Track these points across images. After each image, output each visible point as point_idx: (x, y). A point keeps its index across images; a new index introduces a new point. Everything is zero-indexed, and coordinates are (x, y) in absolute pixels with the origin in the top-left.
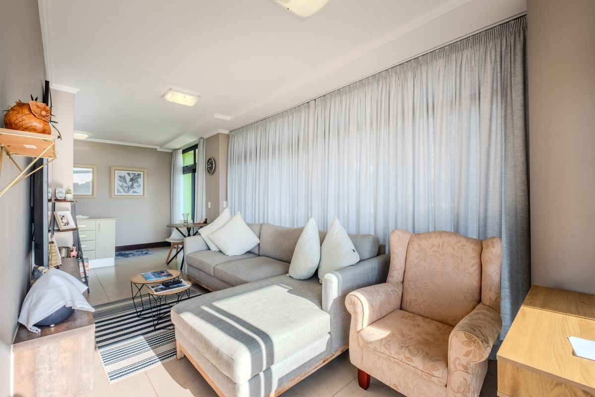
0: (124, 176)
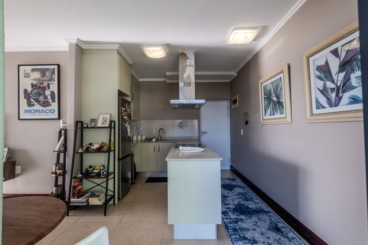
0: (327, 63)
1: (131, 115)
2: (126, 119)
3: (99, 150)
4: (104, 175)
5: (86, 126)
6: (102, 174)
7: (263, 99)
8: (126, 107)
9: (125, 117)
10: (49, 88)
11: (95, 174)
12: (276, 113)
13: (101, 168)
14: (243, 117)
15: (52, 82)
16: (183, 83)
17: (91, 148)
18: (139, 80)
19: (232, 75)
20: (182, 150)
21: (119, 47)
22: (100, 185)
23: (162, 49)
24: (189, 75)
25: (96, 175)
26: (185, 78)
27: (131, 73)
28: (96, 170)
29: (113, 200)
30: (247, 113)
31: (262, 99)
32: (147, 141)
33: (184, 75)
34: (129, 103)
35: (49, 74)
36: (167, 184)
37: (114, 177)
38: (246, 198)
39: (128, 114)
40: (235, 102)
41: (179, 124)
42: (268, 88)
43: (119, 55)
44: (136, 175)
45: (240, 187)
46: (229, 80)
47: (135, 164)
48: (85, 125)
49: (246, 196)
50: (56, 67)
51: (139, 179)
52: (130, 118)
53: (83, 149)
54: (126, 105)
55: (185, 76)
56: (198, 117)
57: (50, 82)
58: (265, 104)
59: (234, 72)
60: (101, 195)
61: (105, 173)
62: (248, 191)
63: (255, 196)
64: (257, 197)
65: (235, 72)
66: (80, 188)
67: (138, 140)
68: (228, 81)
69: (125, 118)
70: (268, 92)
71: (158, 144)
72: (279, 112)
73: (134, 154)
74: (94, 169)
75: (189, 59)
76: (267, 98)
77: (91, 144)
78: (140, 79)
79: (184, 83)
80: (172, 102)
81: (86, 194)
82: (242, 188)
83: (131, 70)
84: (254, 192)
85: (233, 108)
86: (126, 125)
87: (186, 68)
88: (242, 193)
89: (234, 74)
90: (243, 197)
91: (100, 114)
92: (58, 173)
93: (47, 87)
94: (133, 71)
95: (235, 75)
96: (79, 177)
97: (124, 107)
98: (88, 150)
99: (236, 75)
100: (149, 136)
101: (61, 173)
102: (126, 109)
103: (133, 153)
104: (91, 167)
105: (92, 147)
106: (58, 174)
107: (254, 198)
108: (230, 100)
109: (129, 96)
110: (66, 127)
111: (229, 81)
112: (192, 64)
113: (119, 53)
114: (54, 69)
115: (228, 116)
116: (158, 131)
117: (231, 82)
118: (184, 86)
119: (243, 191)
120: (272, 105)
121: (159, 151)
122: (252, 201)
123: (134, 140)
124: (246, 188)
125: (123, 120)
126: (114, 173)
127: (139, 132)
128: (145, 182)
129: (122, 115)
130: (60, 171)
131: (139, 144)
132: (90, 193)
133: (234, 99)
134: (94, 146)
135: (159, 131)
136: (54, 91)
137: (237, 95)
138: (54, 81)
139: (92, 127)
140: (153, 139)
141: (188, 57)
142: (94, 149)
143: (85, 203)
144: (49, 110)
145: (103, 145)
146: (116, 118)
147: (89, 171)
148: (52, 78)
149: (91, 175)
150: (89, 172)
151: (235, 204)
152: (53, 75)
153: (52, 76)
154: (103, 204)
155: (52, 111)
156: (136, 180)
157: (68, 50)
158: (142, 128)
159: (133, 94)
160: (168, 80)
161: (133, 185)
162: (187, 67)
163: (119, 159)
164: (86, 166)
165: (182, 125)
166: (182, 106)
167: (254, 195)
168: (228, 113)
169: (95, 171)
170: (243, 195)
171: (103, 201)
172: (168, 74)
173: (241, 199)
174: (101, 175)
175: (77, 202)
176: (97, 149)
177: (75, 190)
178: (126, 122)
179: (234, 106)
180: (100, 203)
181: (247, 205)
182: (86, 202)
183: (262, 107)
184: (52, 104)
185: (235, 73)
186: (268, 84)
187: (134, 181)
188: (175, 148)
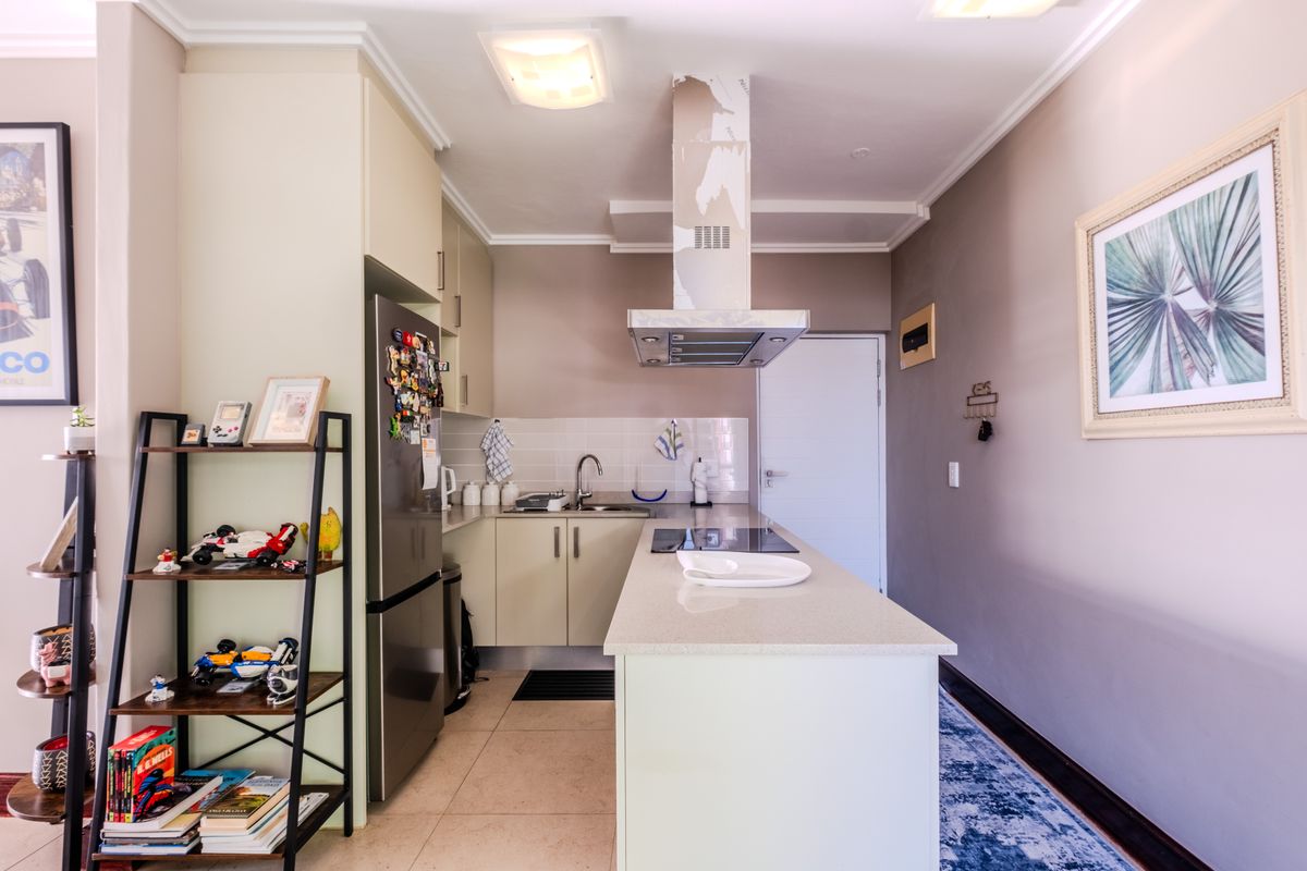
1: (440, 391)
2: (415, 409)
3: (265, 563)
4: (284, 697)
5: (195, 439)
6: (274, 691)
7: (1102, 311)
8: (412, 350)
9: (406, 398)
10: (16, 247)
11: (245, 685)
12: (1196, 379)
13: (276, 656)
14: (965, 403)
15: (34, 215)
16: (692, 233)
17: (221, 550)
18: (491, 243)
19: (906, 217)
20: (692, 573)
21: (364, 35)
22: (279, 734)
23: (587, 46)
24: (724, 191)
25: (249, 691)
26: (703, 209)
27: (443, 192)
28: (252, 663)
29: (341, 809)
30: (986, 385)
31: (1093, 311)
32: (526, 511)
33: (699, 189)
34: (431, 332)
35: (15, 175)
36: (614, 705)
37: (347, 699)
38: (997, 797)
39: (423, 382)
40: (917, 338)
41: (666, 436)
42: (1145, 250)
43: (367, 80)
44: (472, 661)
45: (952, 727)
46: (885, 244)
47: (466, 614)
48: (190, 435)
49: (995, 784)
50: (50, 139)
51: (487, 679)
52: (437, 402)
53: (184, 558)
54: (415, 341)
55: (704, 195)
56: (747, 409)
57: (20, 216)
58: (1116, 335)
59: (914, 203)
60: (267, 798)
61: (291, 684)
62: (993, 752)
63: (1037, 784)
64: (1046, 792)
65: (922, 202)
66: (155, 760)
67: (485, 503)
68: (883, 247)
69: (404, 402)
70: (1138, 272)
71: (573, 523)
72: (1220, 373)
73: (464, 570)
74: (239, 659)
75: (722, 111)
76: (1130, 302)
77: (224, 531)
78: (494, 236)
79: (698, 229)
80: (640, 319)
81: (195, 789)
82: (962, 737)
83: (444, 177)
84: (1023, 757)
85: (903, 365)
86: (415, 438)
87: (709, 156)
88: (969, 767)
89: (915, 212)
90: (981, 788)
91: (272, 378)
92: (51, 680)
93: (7, 241)
94: (450, 185)
95: (921, 215)
96: (155, 703)
97: (399, 349)
98: (205, 564)
99: (928, 217)
100: (535, 488)
101: (68, 681)
102: (413, 360)
103: (458, 566)
104: (226, 646)
105: (230, 550)
106: (48, 684)
107: (1036, 800)
108: (886, 333)
109: (436, 301)
110: (92, 440)
111: (887, 250)
112: (738, 139)
113: (367, 66)
114: (40, 146)
115: (879, 404)
116: (575, 465)
117: (894, 253)
118: (698, 246)
119: (973, 754)
120: (1171, 338)
121: (577, 554)
122: (1031, 814)
123: (467, 502)
124: (980, 738)
125: (397, 410)
126: (346, 675)
127: (490, 467)
128: (514, 699)
129: (392, 387)
130: (62, 671)
131: (488, 525)
132: (218, 781)
133: (910, 324)
134: (236, 541)
135: (580, 466)
136: (42, 261)
137: (929, 304)
138: (42, 208)
139: (225, 445)
140: (551, 501)
141: (720, 101)
142: (237, 559)
143: (181, 845)
144: (18, 357)
145: (284, 537)
146: (353, 402)
147: (216, 666)
148: (29, 195)
149: (225, 690)
150: (218, 670)
151: (951, 834)
152: (37, 181)
153: (32, 186)
154: (277, 850)
155: (37, 363)
156: (472, 686)
157: (93, 54)
158: (503, 451)
159: (458, 298)
160: (619, 240)
161: (458, 714)
162: (711, 150)
163: (373, 607)
164: (203, 640)
165: (678, 441)
166: (686, 349)
167: (1031, 782)
168: (879, 392)
169: (244, 670)
170: (977, 781)
171: (278, 829)
172: (618, 207)
173: (976, 806)
174: (268, 692)
175: (136, 841)
176: (252, 555)
177: (127, 776)
178: (411, 420)
179: (909, 359)
180: (258, 842)
181: (1013, 842)
182: (186, 840)
183: (1094, 350)
184: (34, 324)
185: (921, 206)
186: (1139, 230)
187: (463, 694)
188: (653, 551)
